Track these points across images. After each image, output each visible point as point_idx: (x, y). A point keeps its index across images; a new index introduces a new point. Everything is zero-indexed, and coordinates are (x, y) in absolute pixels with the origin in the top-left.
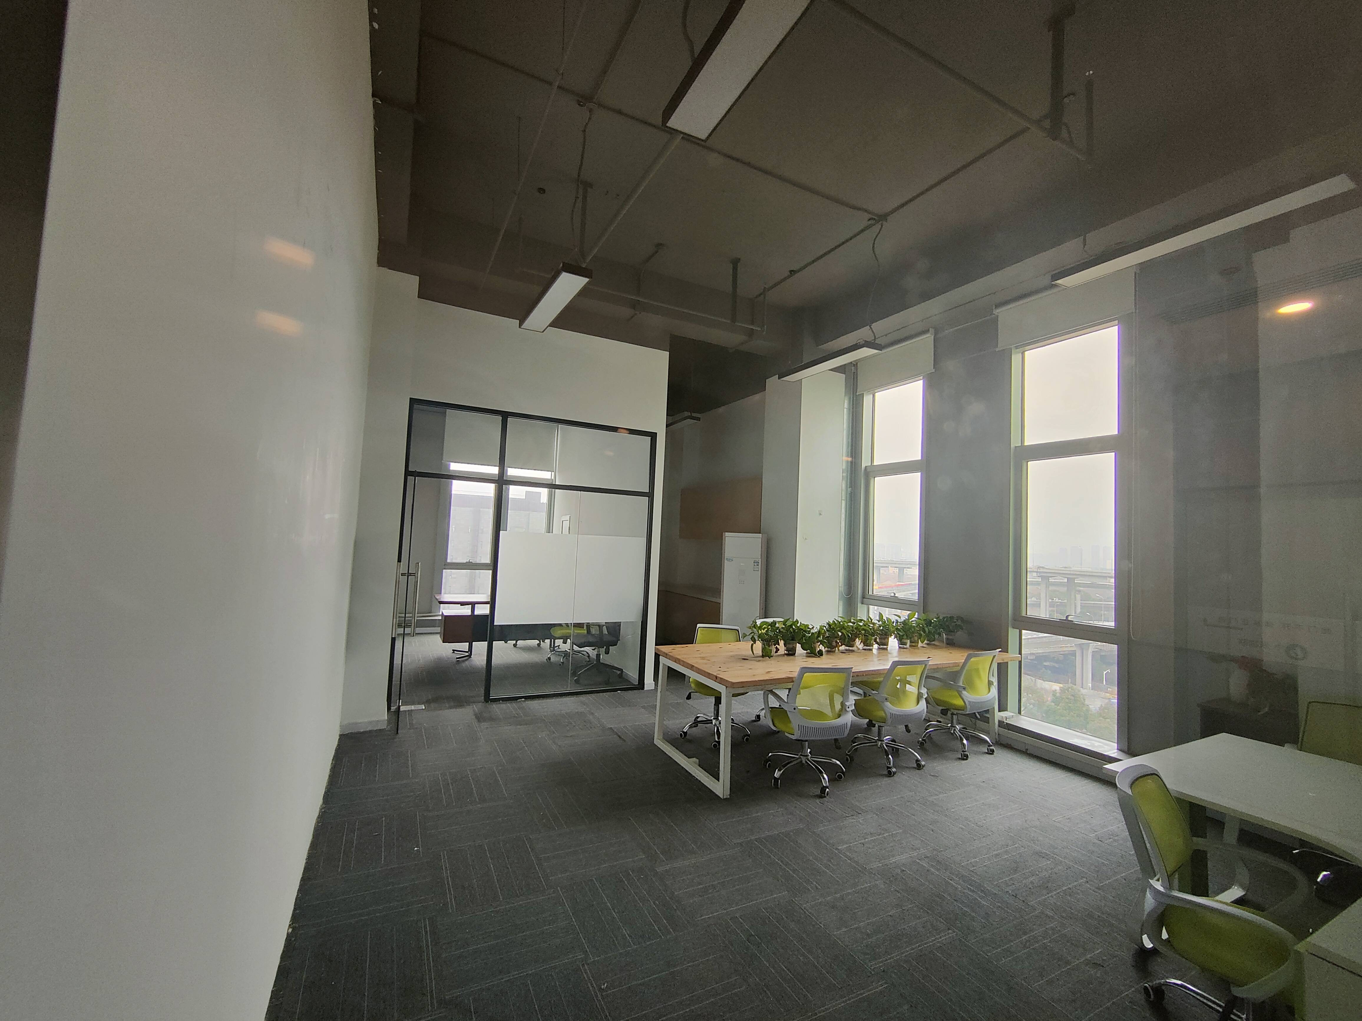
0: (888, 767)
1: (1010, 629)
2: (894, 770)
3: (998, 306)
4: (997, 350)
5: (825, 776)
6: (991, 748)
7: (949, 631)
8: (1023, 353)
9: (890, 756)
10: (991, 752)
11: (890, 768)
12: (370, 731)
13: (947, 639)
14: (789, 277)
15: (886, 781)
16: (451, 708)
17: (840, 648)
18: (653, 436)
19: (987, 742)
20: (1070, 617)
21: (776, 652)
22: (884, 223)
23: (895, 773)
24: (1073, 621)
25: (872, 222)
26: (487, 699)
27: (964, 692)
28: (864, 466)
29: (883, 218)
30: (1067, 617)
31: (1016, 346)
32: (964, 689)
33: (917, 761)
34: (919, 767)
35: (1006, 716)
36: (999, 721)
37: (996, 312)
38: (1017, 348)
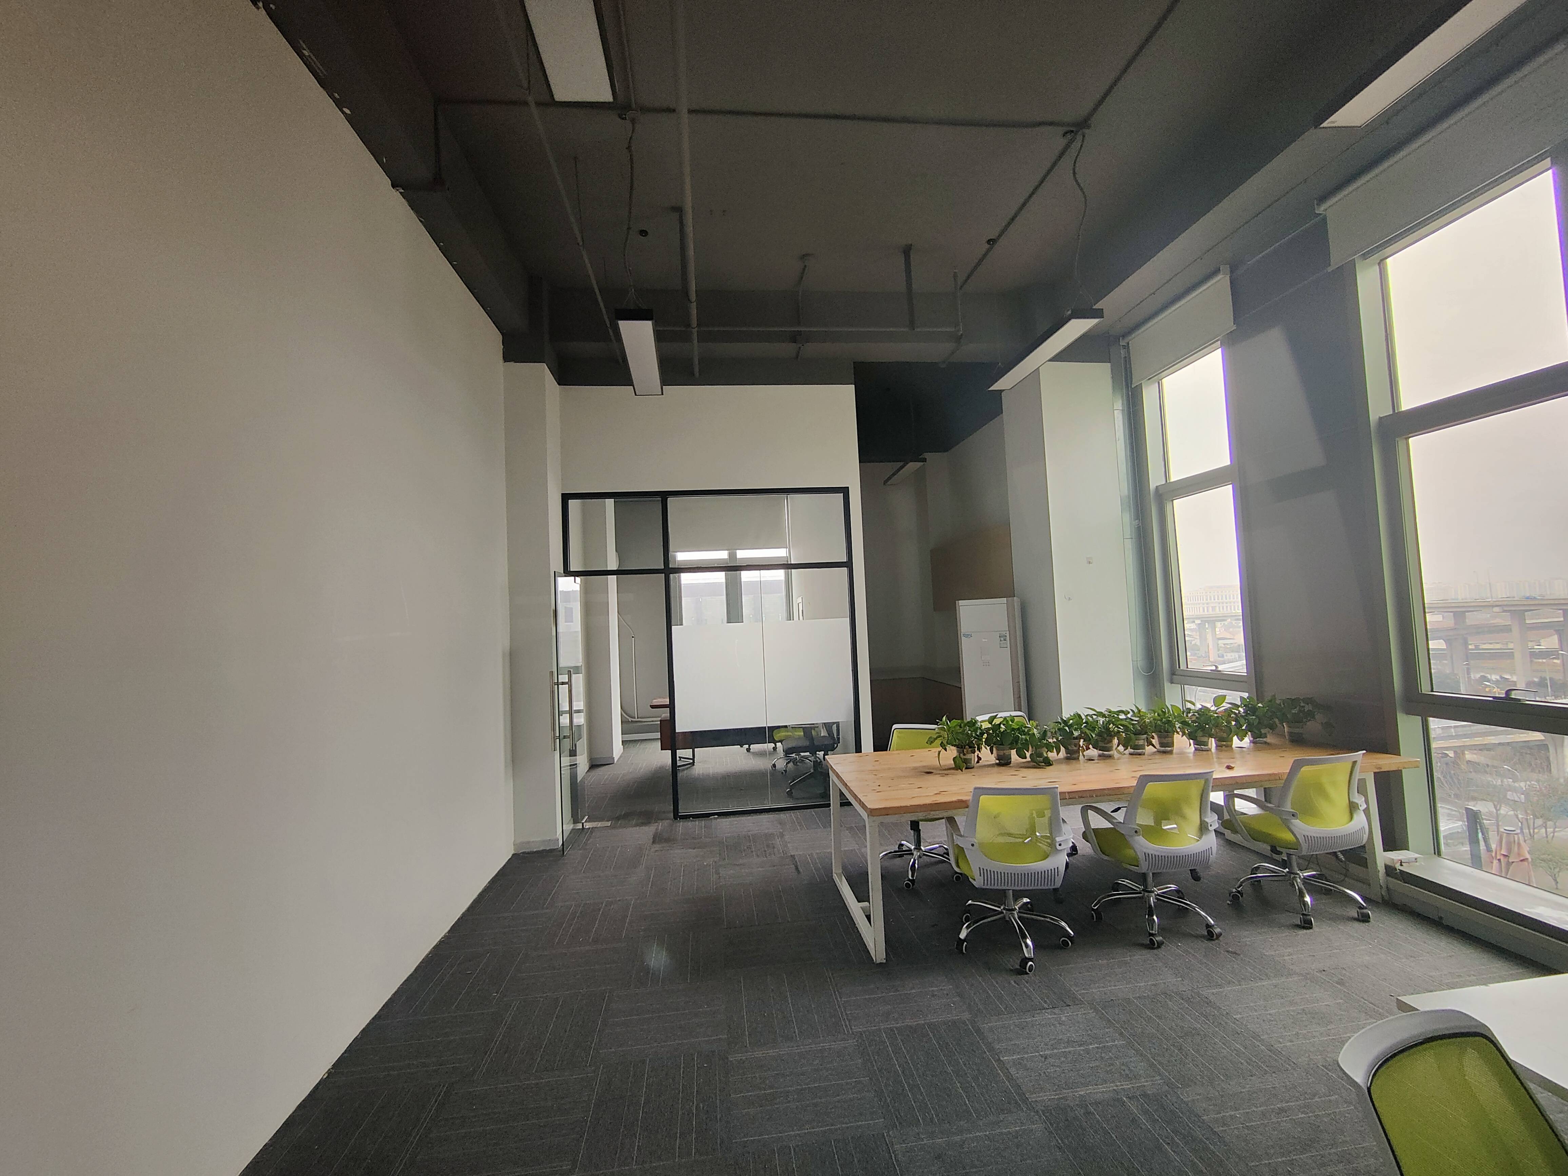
0: (1150, 933)
1: (1398, 714)
2: (1159, 938)
3: (1323, 199)
4: (1330, 269)
5: (1029, 942)
6: (1365, 911)
7: (1297, 721)
8: (1381, 263)
9: (1155, 917)
10: (1364, 919)
11: (1152, 935)
12: (543, 850)
13: (1290, 733)
14: (988, 251)
15: (1147, 954)
16: (636, 825)
17: (1086, 753)
18: (845, 491)
19: (1357, 902)
20: (1513, 692)
21: (978, 762)
22: (1086, 131)
23: (1160, 944)
24: (1519, 700)
25: (1069, 136)
26: (677, 816)
27: (1296, 822)
28: (1155, 486)
29: (1083, 124)
30: (1508, 692)
31: (1364, 254)
32: (1293, 815)
33: (1208, 926)
34: (1211, 936)
35: (1400, 858)
36: (1387, 867)
37: (1321, 210)
38: (1365, 256)
